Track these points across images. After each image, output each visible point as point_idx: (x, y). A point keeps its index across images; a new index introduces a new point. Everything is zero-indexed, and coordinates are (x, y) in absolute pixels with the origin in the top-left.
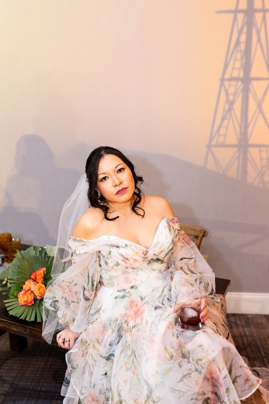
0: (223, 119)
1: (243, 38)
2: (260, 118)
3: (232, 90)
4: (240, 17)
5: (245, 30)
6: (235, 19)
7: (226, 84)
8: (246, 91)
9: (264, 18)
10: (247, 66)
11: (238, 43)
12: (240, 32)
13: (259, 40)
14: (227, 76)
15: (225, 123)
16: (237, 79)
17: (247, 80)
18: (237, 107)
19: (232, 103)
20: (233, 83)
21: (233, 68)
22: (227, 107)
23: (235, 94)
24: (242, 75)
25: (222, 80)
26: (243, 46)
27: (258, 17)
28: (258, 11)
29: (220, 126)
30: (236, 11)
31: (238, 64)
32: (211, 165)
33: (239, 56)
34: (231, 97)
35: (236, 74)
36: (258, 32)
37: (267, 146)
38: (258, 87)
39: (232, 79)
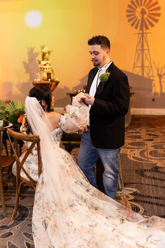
0: (137, 60)
1: (141, 40)
2: (147, 60)
3: (139, 52)
4: (140, 35)
5: (142, 38)
6: (139, 35)
7: (137, 51)
8: (143, 53)
9: (146, 35)
10: (143, 46)
11: (140, 41)
12: (140, 38)
13: (145, 40)
14: (138, 49)
16: (140, 50)
17: (143, 50)
18: (141, 57)
19: (139, 56)
21: (139, 47)
23: (140, 53)
24: (141, 49)
25: (136, 50)
26: (141, 42)
28: (145, 33)
29: (136, 62)
30: (139, 33)
31: (140, 46)
32: (134, 72)
33: (140, 44)
36: (145, 38)
37: (149, 67)
38: (146, 52)
39: (139, 50)
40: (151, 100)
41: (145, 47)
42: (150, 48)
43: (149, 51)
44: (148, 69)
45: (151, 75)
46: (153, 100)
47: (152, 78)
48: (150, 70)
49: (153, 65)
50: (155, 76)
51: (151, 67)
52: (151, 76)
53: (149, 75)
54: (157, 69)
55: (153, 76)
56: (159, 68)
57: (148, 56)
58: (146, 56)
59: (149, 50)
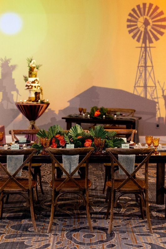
0: (139, 78)
1: (144, 55)
2: (150, 78)
3: (141, 70)
4: (143, 49)
5: (144, 52)
6: (141, 49)
7: (139, 68)
8: (146, 70)
9: (150, 50)
10: (146, 63)
11: (142, 56)
12: (143, 53)
13: (149, 55)
14: (140, 65)
16: (142, 66)
17: (146, 67)
18: (143, 74)
19: (141, 73)
20: (142, 68)
21: (141, 63)
22: (140, 75)
23: (142, 71)
24: (144, 65)
25: (138, 67)
26: (144, 57)
27: (148, 49)
28: (148, 47)
29: (138, 81)
30: (142, 47)
31: (143, 62)
32: (136, 93)
33: (143, 60)
34: (141, 72)
35: (142, 65)
36: (148, 53)
37: (153, 87)
38: (149, 69)
39: (141, 66)
40: (156, 126)
41: (149, 63)
42: (153, 65)
43: (153, 68)
44: (152, 89)
45: (156, 96)
46: (158, 126)
47: (156, 100)
48: (153, 91)
49: (157, 85)
50: (159, 98)
51: (156, 87)
52: (155, 98)
53: (153, 97)
54: (162, 89)
55: (157, 98)
56: (164, 89)
57: (152, 74)
58: (150, 74)
59: (153, 66)
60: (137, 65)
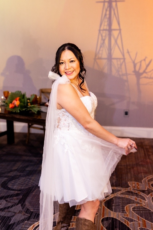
0: (101, 47)
1: (108, 13)
2: (117, 47)
3: (104, 35)
4: (106, 4)
5: (108, 9)
6: (104, 5)
7: (101, 32)
8: (110, 35)
9: (116, 5)
10: (110, 24)
11: (106, 15)
12: (106, 10)
13: (115, 14)
14: (102, 28)
15: (102, 49)
16: (106, 30)
17: (110, 30)
18: (107, 42)
19: (104, 40)
20: (104, 32)
21: (104, 25)
22: (102, 42)
23: (105, 36)
24: (108, 28)
25: (100, 30)
26: (108, 16)
27: (114, 4)
28: (114, 1)
29: (100, 50)
30: (104, 2)
31: (106, 24)
32: (96, 68)
33: (106, 20)
34: (104, 38)
35: (105, 28)
36: (114, 10)
37: (120, 59)
38: (115, 33)
39: (104, 30)
40: (123, 113)
41: (115, 26)
42: (122, 27)
43: (120, 32)
44: (119, 63)
45: (124, 72)
46: (126, 113)
47: (125, 78)
48: (121, 65)
49: (127, 56)
50: (129, 74)
51: (124, 59)
52: (123, 75)
53: (120, 73)
54: (134, 62)
55: (126, 74)
56: (136, 62)
57: (119, 42)
58: (116, 41)
59: (120, 30)
60: (98, 28)
